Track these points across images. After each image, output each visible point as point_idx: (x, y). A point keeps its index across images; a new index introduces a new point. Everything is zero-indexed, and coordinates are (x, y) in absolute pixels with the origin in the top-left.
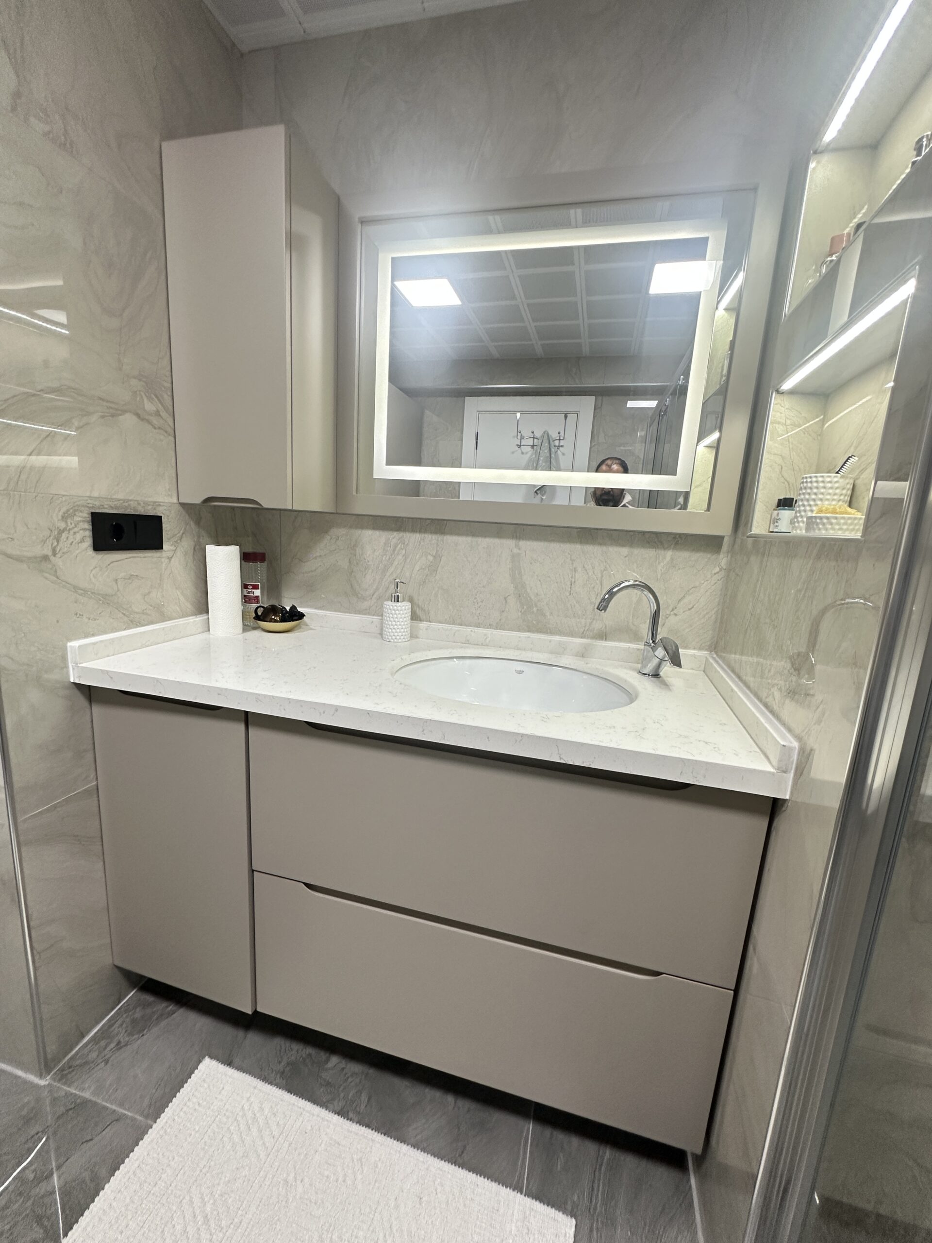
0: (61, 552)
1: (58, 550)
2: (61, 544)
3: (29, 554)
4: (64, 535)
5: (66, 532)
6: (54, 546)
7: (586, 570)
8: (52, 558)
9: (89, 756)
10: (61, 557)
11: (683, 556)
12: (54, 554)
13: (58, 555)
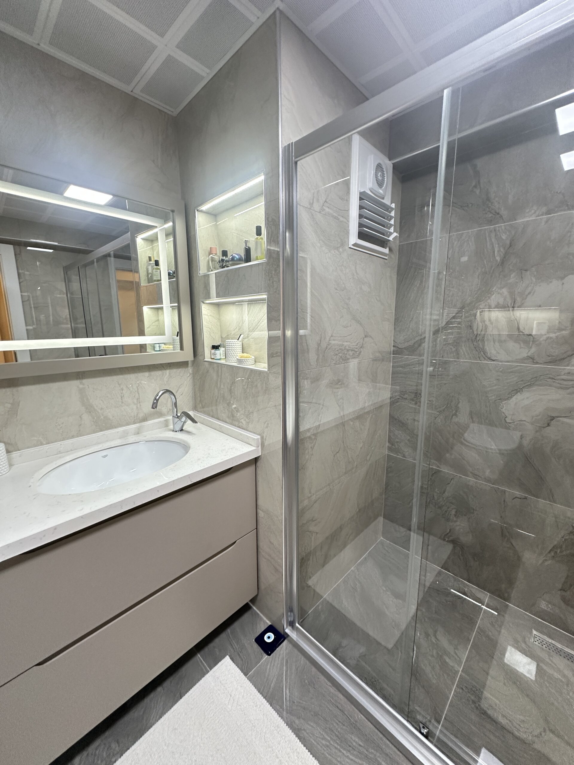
7: (129, 388)
11: (175, 371)
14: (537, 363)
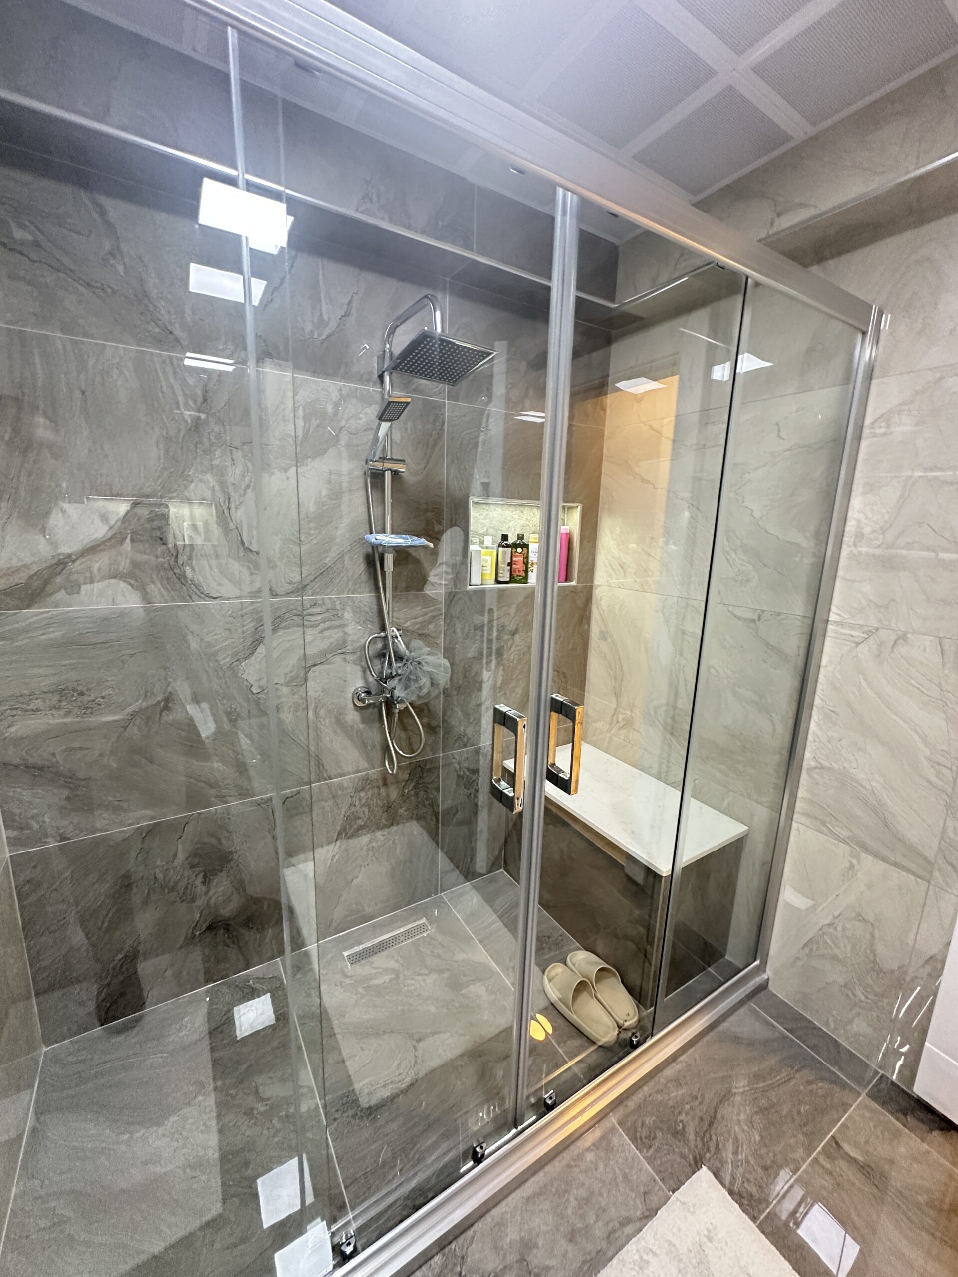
14: (277, 595)
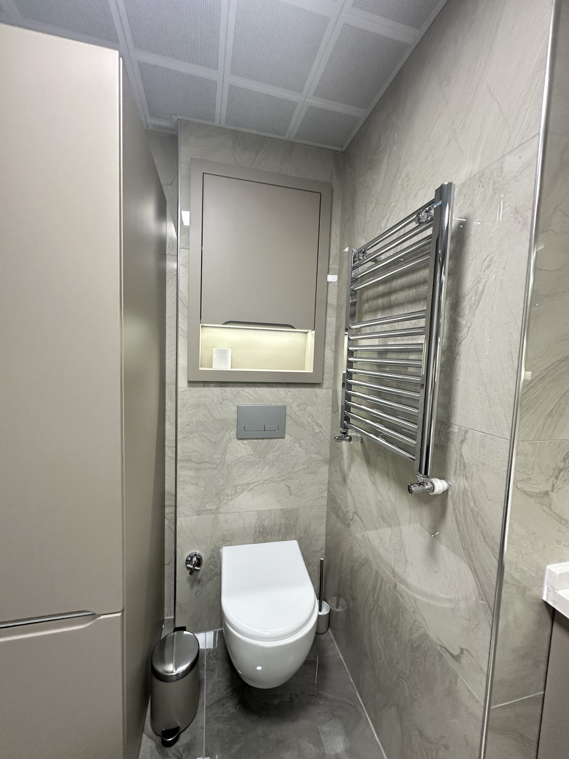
0: (557, 488)
1: (556, 486)
2: (559, 482)
3: (537, 491)
4: (562, 473)
5: (564, 471)
6: (554, 483)
8: (551, 493)
9: (543, 667)
10: (556, 493)
12: (553, 490)
13: (555, 491)
